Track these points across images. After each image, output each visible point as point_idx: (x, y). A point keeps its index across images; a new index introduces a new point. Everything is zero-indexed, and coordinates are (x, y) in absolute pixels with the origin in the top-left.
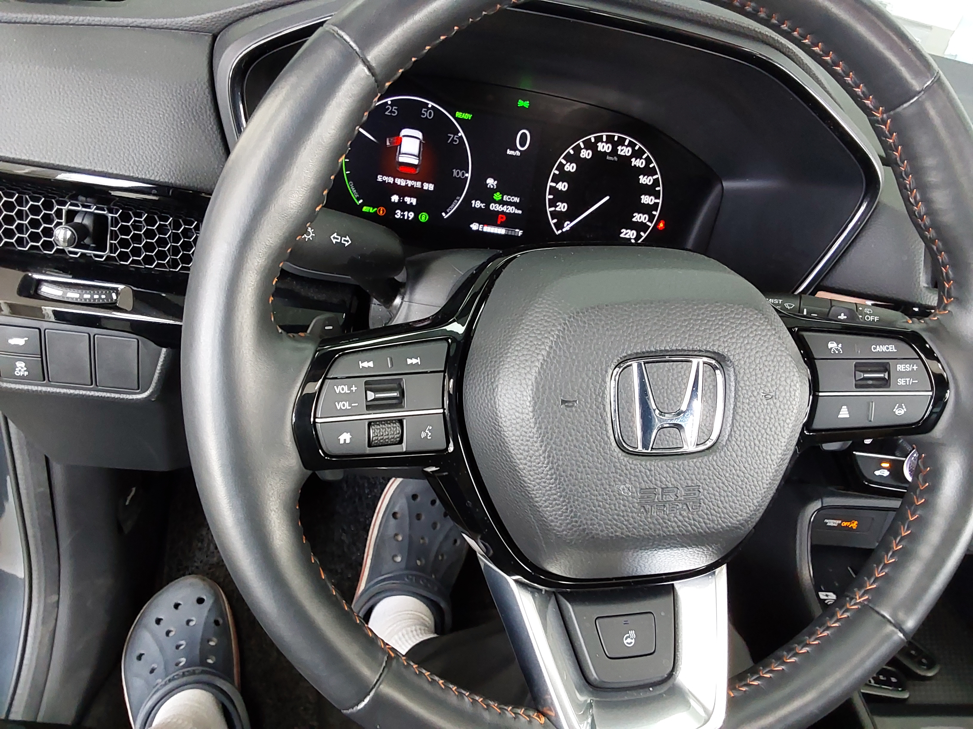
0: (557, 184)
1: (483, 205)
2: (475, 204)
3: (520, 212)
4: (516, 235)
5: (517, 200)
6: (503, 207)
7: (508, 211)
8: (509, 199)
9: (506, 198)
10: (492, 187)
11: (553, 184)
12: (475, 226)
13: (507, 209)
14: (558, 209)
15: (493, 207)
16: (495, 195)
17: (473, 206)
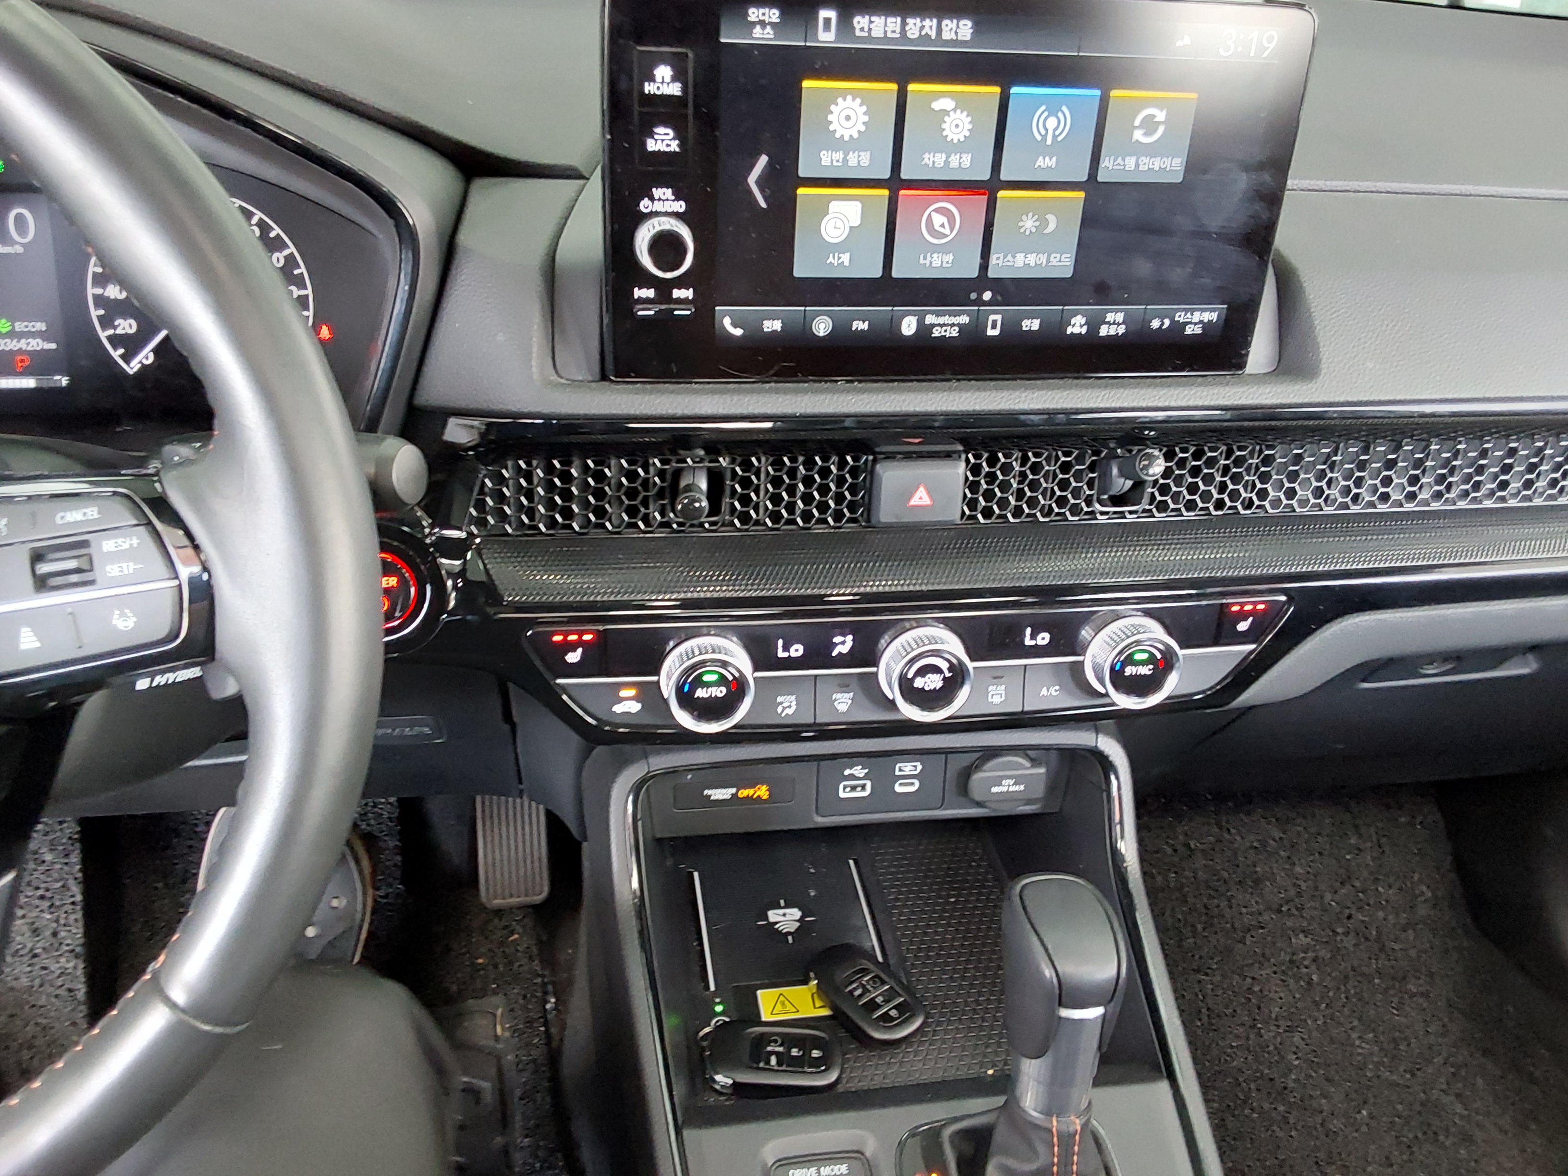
0: (104, 288)
3: (53, 346)
4: (58, 385)
5: (41, 326)
6: (18, 342)
7: (29, 348)
8: (27, 327)
9: (19, 326)
11: (99, 291)
13: (28, 344)
14: (119, 331)
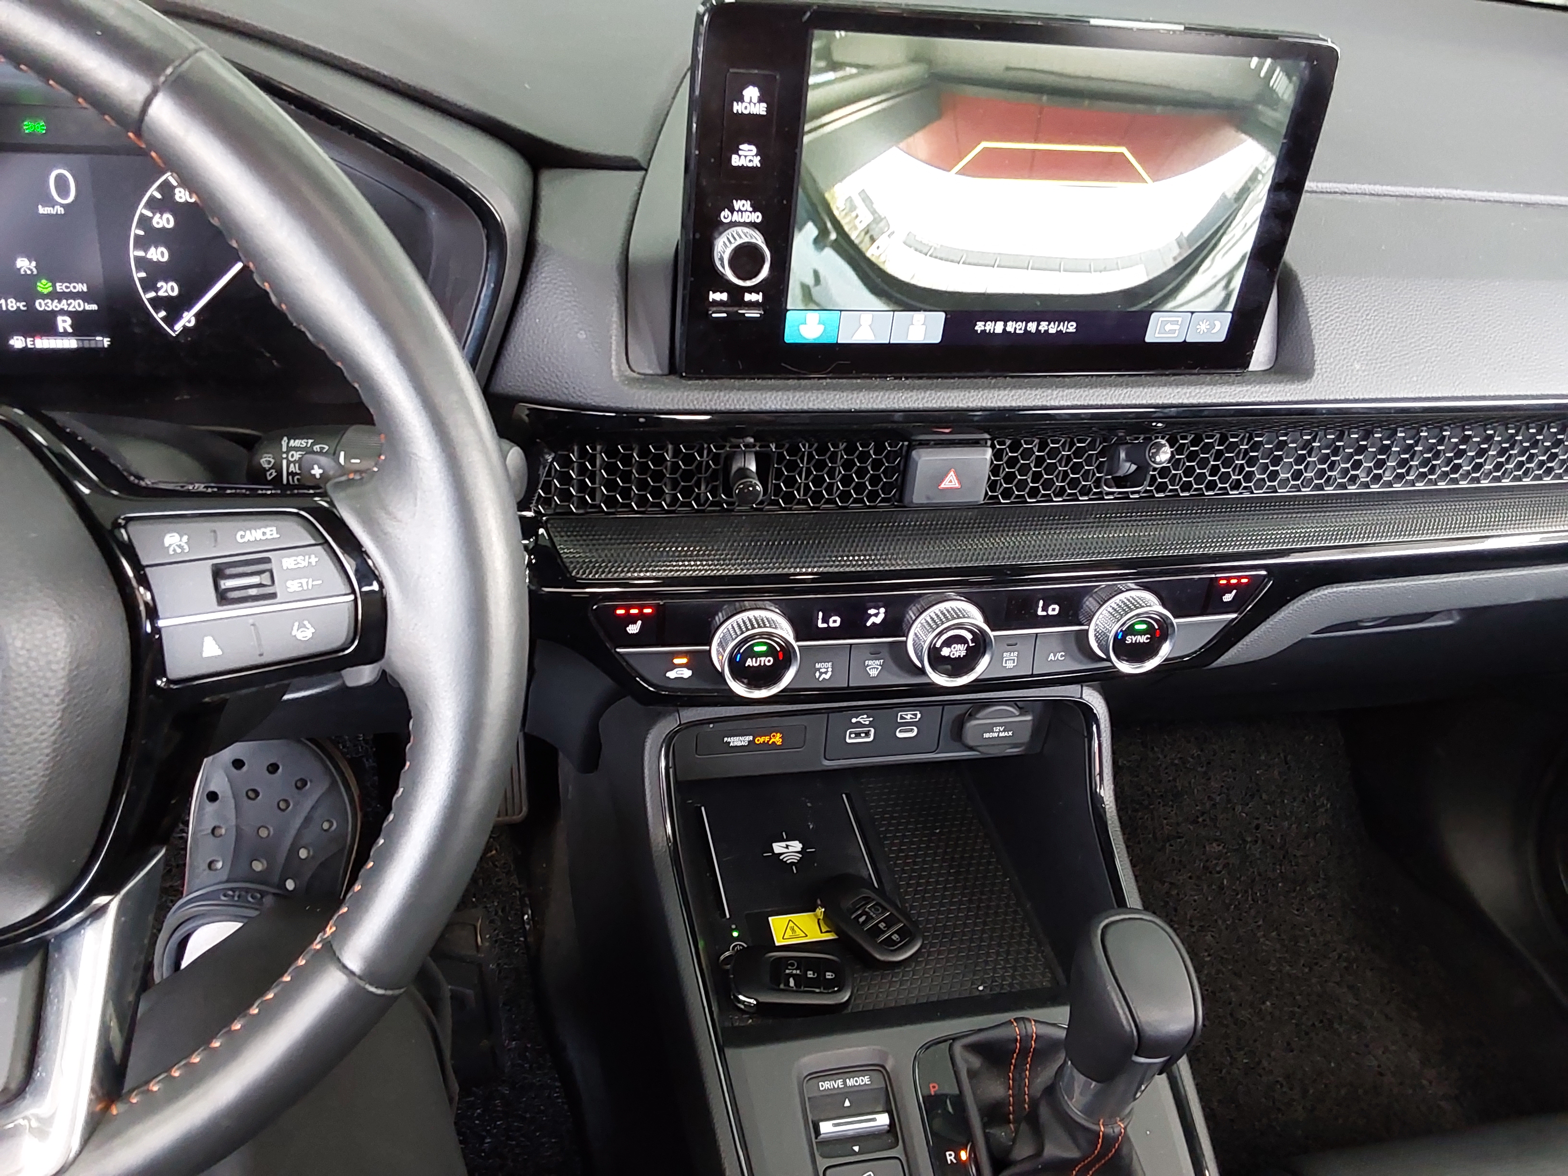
0: (146, 251)
1: (21, 305)
2: (7, 305)
3: (94, 307)
4: (100, 346)
6: (59, 302)
7: (71, 309)
8: (67, 287)
9: (60, 287)
10: (29, 272)
11: (141, 253)
12: (17, 342)
13: (69, 305)
14: (161, 293)
15: (41, 305)
16: (39, 284)
17: (4, 308)
